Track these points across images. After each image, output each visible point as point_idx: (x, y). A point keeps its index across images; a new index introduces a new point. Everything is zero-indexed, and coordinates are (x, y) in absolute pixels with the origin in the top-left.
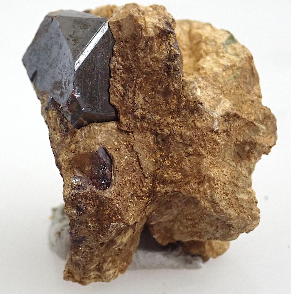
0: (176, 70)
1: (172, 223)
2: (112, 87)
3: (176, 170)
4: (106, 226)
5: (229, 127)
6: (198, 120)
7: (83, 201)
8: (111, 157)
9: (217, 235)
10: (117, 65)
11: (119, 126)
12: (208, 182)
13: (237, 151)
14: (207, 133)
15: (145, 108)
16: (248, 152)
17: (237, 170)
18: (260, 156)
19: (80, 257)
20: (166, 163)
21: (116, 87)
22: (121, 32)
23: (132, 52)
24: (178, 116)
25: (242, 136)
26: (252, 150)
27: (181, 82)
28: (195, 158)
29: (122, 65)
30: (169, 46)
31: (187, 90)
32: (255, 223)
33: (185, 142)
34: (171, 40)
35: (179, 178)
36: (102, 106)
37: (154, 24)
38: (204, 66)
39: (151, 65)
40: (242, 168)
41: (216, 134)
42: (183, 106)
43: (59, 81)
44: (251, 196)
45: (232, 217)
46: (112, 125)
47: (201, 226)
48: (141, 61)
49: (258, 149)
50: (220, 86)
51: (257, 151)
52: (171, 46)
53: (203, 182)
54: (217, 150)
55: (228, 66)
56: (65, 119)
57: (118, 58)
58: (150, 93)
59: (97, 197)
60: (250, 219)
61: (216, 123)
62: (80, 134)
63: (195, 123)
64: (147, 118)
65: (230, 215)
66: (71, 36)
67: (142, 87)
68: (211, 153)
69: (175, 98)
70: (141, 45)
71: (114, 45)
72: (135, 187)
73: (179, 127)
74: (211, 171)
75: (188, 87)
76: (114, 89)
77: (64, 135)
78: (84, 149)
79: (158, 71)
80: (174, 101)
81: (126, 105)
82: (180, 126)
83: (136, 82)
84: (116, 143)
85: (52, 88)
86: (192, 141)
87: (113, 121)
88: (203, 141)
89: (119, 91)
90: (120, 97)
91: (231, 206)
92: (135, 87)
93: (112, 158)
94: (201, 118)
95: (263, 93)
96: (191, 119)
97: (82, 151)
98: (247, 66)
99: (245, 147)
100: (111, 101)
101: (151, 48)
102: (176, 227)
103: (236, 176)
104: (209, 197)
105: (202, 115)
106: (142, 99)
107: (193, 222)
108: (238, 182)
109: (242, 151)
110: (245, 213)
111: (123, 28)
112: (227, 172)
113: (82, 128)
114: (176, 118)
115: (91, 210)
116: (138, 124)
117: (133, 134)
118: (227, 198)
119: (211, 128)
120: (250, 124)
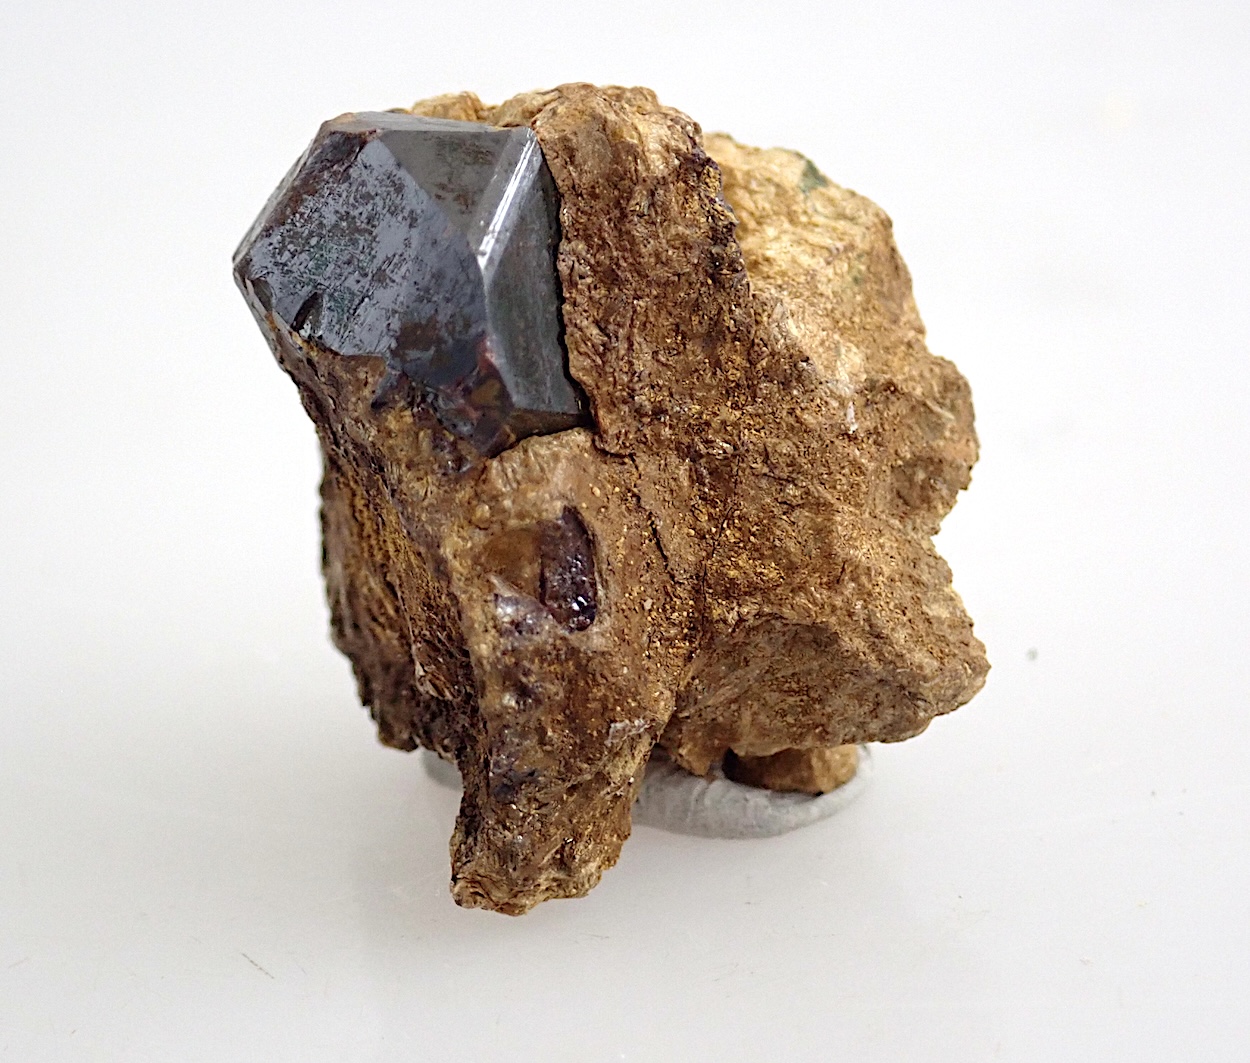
0: (736, 271)
1: (734, 707)
2: (569, 329)
3: (757, 553)
4: (595, 734)
5: (878, 420)
6: (802, 405)
7: (535, 667)
8: (590, 533)
9: (874, 726)
10: (576, 265)
11: (597, 443)
12: (853, 580)
13: (896, 485)
14: (832, 442)
15: (661, 383)
16: (922, 488)
17: (909, 538)
18: (953, 494)
19: (516, 832)
20: (726, 536)
21: (581, 329)
22: (576, 167)
23: (612, 225)
24: (749, 399)
25: (909, 444)
26: (932, 481)
27: (749, 302)
28: (807, 514)
29: (589, 264)
30: (707, 201)
31: (769, 324)
32: (980, 680)
33: (777, 472)
34: (710, 185)
35: (771, 576)
36: (552, 386)
37: (661, 140)
39: (669, 259)
40: (917, 534)
41: (852, 443)
42: (763, 369)
43: (424, 322)
44: (954, 608)
45: (927, 671)
46: (579, 438)
47: (830, 706)
48: (643, 250)
49: (948, 477)
50: (829, 306)
51: (945, 481)
52: (712, 201)
53: (838, 582)
54: (864, 488)
55: (837, 249)
56: (446, 432)
57: (577, 245)
58: (669, 341)
59: (573, 652)
60: (969, 671)
61: (851, 413)
62: (502, 473)
63: (796, 416)
64: (670, 413)
65: (920, 667)
66: (443, 187)
67: (648, 325)
68: (850, 497)
69: (738, 348)
70: (637, 204)
71: (560, 206)
73: (754, 432)
74: (856, 548)
75: (769, 316)
76: (578, 335)
77: (445, 479)
78: (521, 516)
79: (689, 274)
80: (734, 357)
81: (611, 379)
82: (757, 427)
83: (635, 311)
84: (597, 492)
85: (394, 345)
86: (795, 468)
87: (576, 429)
88: (824, 466)
89: (589, 339)
90: (594, 357)
91: (919, 640)
92: (632, 326)
93: (593, 535)
94: (812, 401)
95: (927, 320)
96: (784, 406)
97: (513, 523)
98: (880, 246)
99: (914, 473)
100: (573, 371)
101: (666, 210)
102: (747, 716)
103: (911, 557)
104: (862, 623)
105: (812, 391)
106: (649, 358)
107: (805, 698)
108: (919, 572)
109: (907, 484)
110: (955, 655)
111: (578, 156)
112: (891, 547)
113: (504, 454)
114: (743, 405)
115: (556, 690)
116: (647, 431)
117: (634, 461)
118: (905, 619)
119: (842, 427)
120: (920, 408)
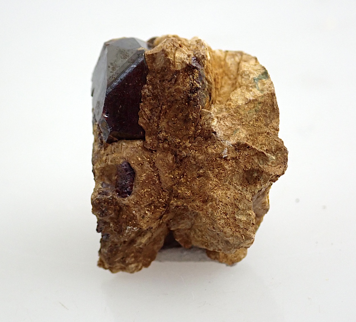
0: (195, 102)
2: (141, 110)
3: (188, 187)
5: (238, 155)
6: (210, 146)
8: (134, 170)
10: (147, 92)
11: (144, 145)
12: (211, 202)
13: (245, 176)
14: (216, 159)
15: (168, 131)
16: (256, 179)
17: (242, 193)
20: (181, 180)
21: (144, 111)
25: (251, 164)
26: (259, 177)
27: (199, 112)
28: (204, 179)
29: (152, 93)
30: (192, 79)
31: (204, 119)
32: (248, 242)
33: (198, 164)
34: (195, 75)
35: (188, 195)
37: (182, 59)
38: (232, 98)
39: (174, 95)
40: (246, 192)
41: (225, 160)
42: (199, 133)
44: (249, 217)
45: (228, 234)
46: (139, 143)
47: (206, 238)
48: (167, 91)
50: (240, 117)
51: (263, 178)
52: (194, 80)
53: (207, 202)
54: (223, 175)
55: (250, 100)
57: (149, 86)
58: (173, 119)
59: (118, 203)
60: (244, 238)
61: (226, 151)
62: (111, 148)
63: (207, 149)
64: (168, 140)
65: (225, 233)
66: (111, 64)
67: (167, 113)
68: (218, 177)
69: (193, 125)
70: (168, 77)
71: (148, 74)
72: (153, 198)
73: (194, 151)
74: (214, 193)
75: (205, 117)
76: (143, 113)
77: (100, 147)
78: (111, 161)
79: (180, 100)
80: (192, 127)
81: (151, 127)
82: (196, 150)
83: (162, 108)
84: (140, 159)
86: (203, 164)
87: (141, 140)
88: (212, 166)
89: (146, 115)
90: (147, 120)
91: (228, 224)
92: (160, 112)
94: (214, 145)
95: (280, 127)
96: (205, 145)
97: (109, 163)
98: (269, 101)
99: (253, 174)
100: (139, 123)
101: (176, 80)
102: (192, 234)
103: (239, 199)
104: (210, 215)
105: (214, 142)
106: (165, 123)
107: (202, 233)
108: (239, 204)
109: (250, 177)
110: (240, 232)
111: (156, 61)
112: (230, 195)
113: (113, 143)
114: (193, 142)
116: (161, 144)
117: (156, 152)
118: (225, 217)
119: (220, 155)
120: (261, 154)
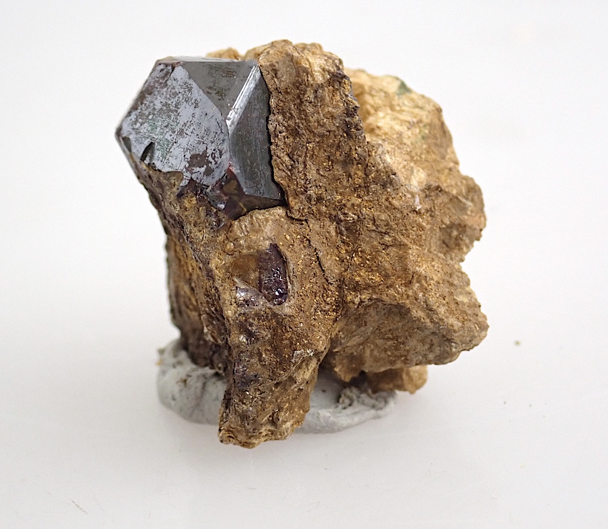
0: (358, 130)
1: (361, 347)
2: (274, 157)
3: (370, 269)
4: (287, 356)
5: (432, 204)
6: (393, 196)
7: (256, 322)
8: (284, 257)
9: (431, 356)
10: (278, 126)
11: (288, 214)
12: (418, 282)
13: (442, 237)
14: (407, 214)
15: (321, 184)
16: (456, 239)
17: (448, 263)
18: (472, 242)
19: (249, 406)
20: (354, 261)
21: (280, 158)
22: (278, 79)
23: (296, 107)
24: (366, 193)
25: (448, 217)
26: (461, 236)
27: (365, 145)
28: (395, 250)
29: (285, 126)
30: (344, 96)
31: (375, 156)
32: (483, 333)
33: (380, 229)
34: (346, 88)
35: (377, 280)
36: (265, 185)
37: (321, 66)
38: (380, 124)
39: (325, 124)
40: (453, 261)
41: (418, 215)
42: (372, 178)
43: (201, 154)
44: (471, 297)
45: (456, 328)
46: (280, 211)
47: (408, 346)
48: (311, 119)
49: (469, 234)
50: (409, 150)
51: (467, 236)
52: (347, 96)
53: (410, 283)
54: (424, 237)
55: (413, 122)
56: (212, 208)
57: (278, 117)
58: (325, 164)
59: (275, 315)
60: (478, 328)
61: (417, 200)
62: (240, 227)
63: (389, 202)
64: (325, 199)
65: (452, 326)
66: (210, 88)
67: (314, 156)
68: (417, 242)
69: (360, 167)
70: (308, 97)
71: (270, 98)
72: (317, 298)
73: (368, 209)
74: (420, 266)
75: (376, 152)
76: (279, 161)
77: (212, 230)
78: (249, 247)
79: (335, 131)
80: (358, 172)
81: (296, 182)
82: (370, 207)
83: (307, 149)
84: (288, 237)
85: (187, 165)
86: (389, 227)
87: (278, 207)
88: (403, 226)
89: (284, 163)
90: (287, 171)
91: (451, 312)
92: (306, 156)
93: (286, 258)
94: (398, 194)
96: (384, 197)
97: (245, 251)
98: (436, 121)
99: (452, 232)
100: (275, 178)
101: (323, 99)
102: (368, 352)
103: (449, 272)
104: (422, 303)
105: (398, 189)
106: (315, 172)
107: (396, 342)
108: (453, 279)
109: (448, 237)
110: (470, 320)
111: (279, 74)
112: (438, 267)
113: (241, 218)
114: (363, 196)
115: (266, 334)
116: (314, 208)
117: (307, 223)
118: (444, 302)
119: (413, 207)
120: (454, 199)
